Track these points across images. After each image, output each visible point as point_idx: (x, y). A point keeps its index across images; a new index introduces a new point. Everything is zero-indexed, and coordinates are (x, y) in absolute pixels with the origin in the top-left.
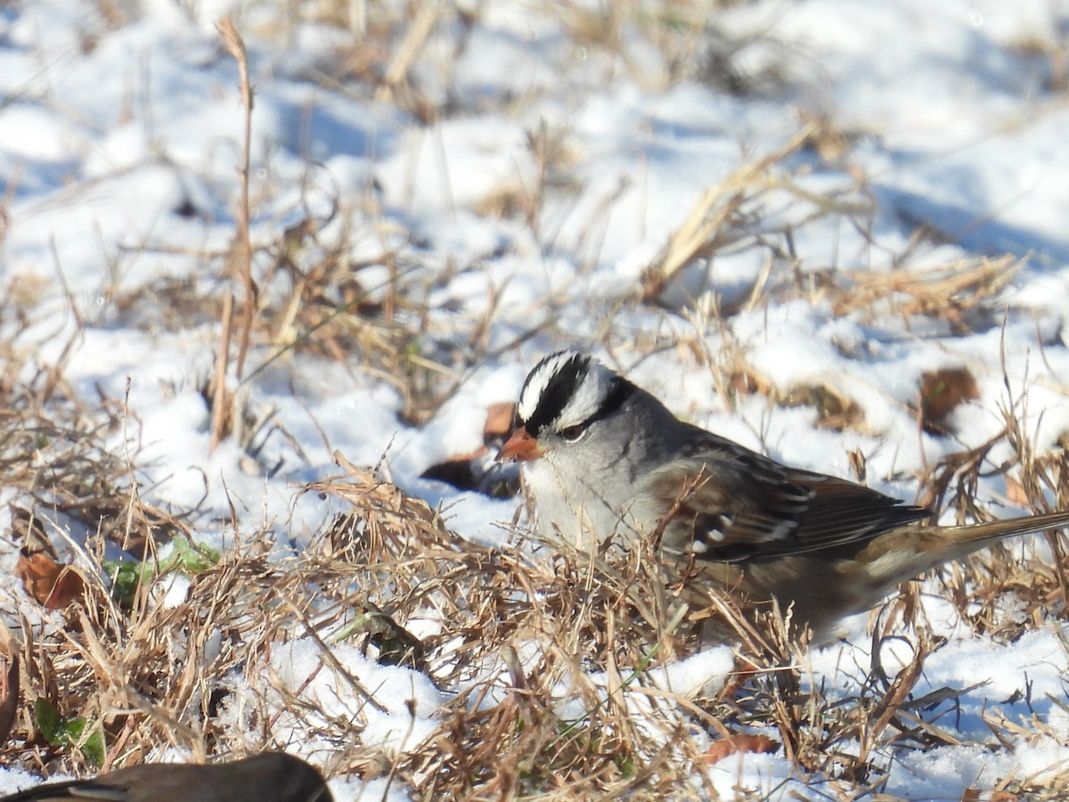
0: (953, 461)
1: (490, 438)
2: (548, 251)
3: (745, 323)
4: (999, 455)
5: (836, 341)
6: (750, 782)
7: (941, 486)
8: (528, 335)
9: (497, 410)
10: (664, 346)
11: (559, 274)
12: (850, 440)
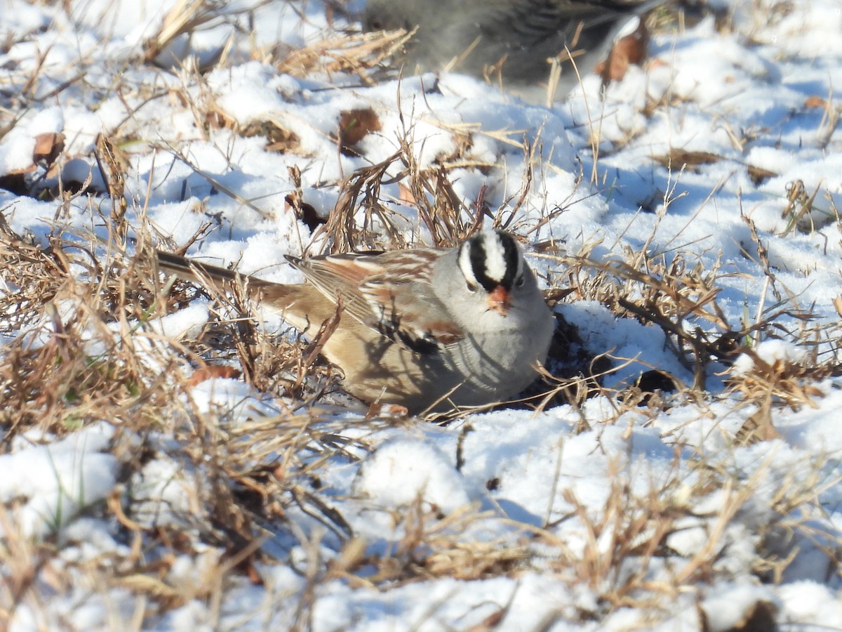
0: (364, 173)
1: (37, 158)
2: (78, 27)
3: (216, 77)
4: (394, 169)
5: (280, 89)
6: (220, 399)
7: (355, 190)
8: (65, 86)
9: (42, 138)
10: (159, 94)
11: (87, 43)
12: (290, 159)
